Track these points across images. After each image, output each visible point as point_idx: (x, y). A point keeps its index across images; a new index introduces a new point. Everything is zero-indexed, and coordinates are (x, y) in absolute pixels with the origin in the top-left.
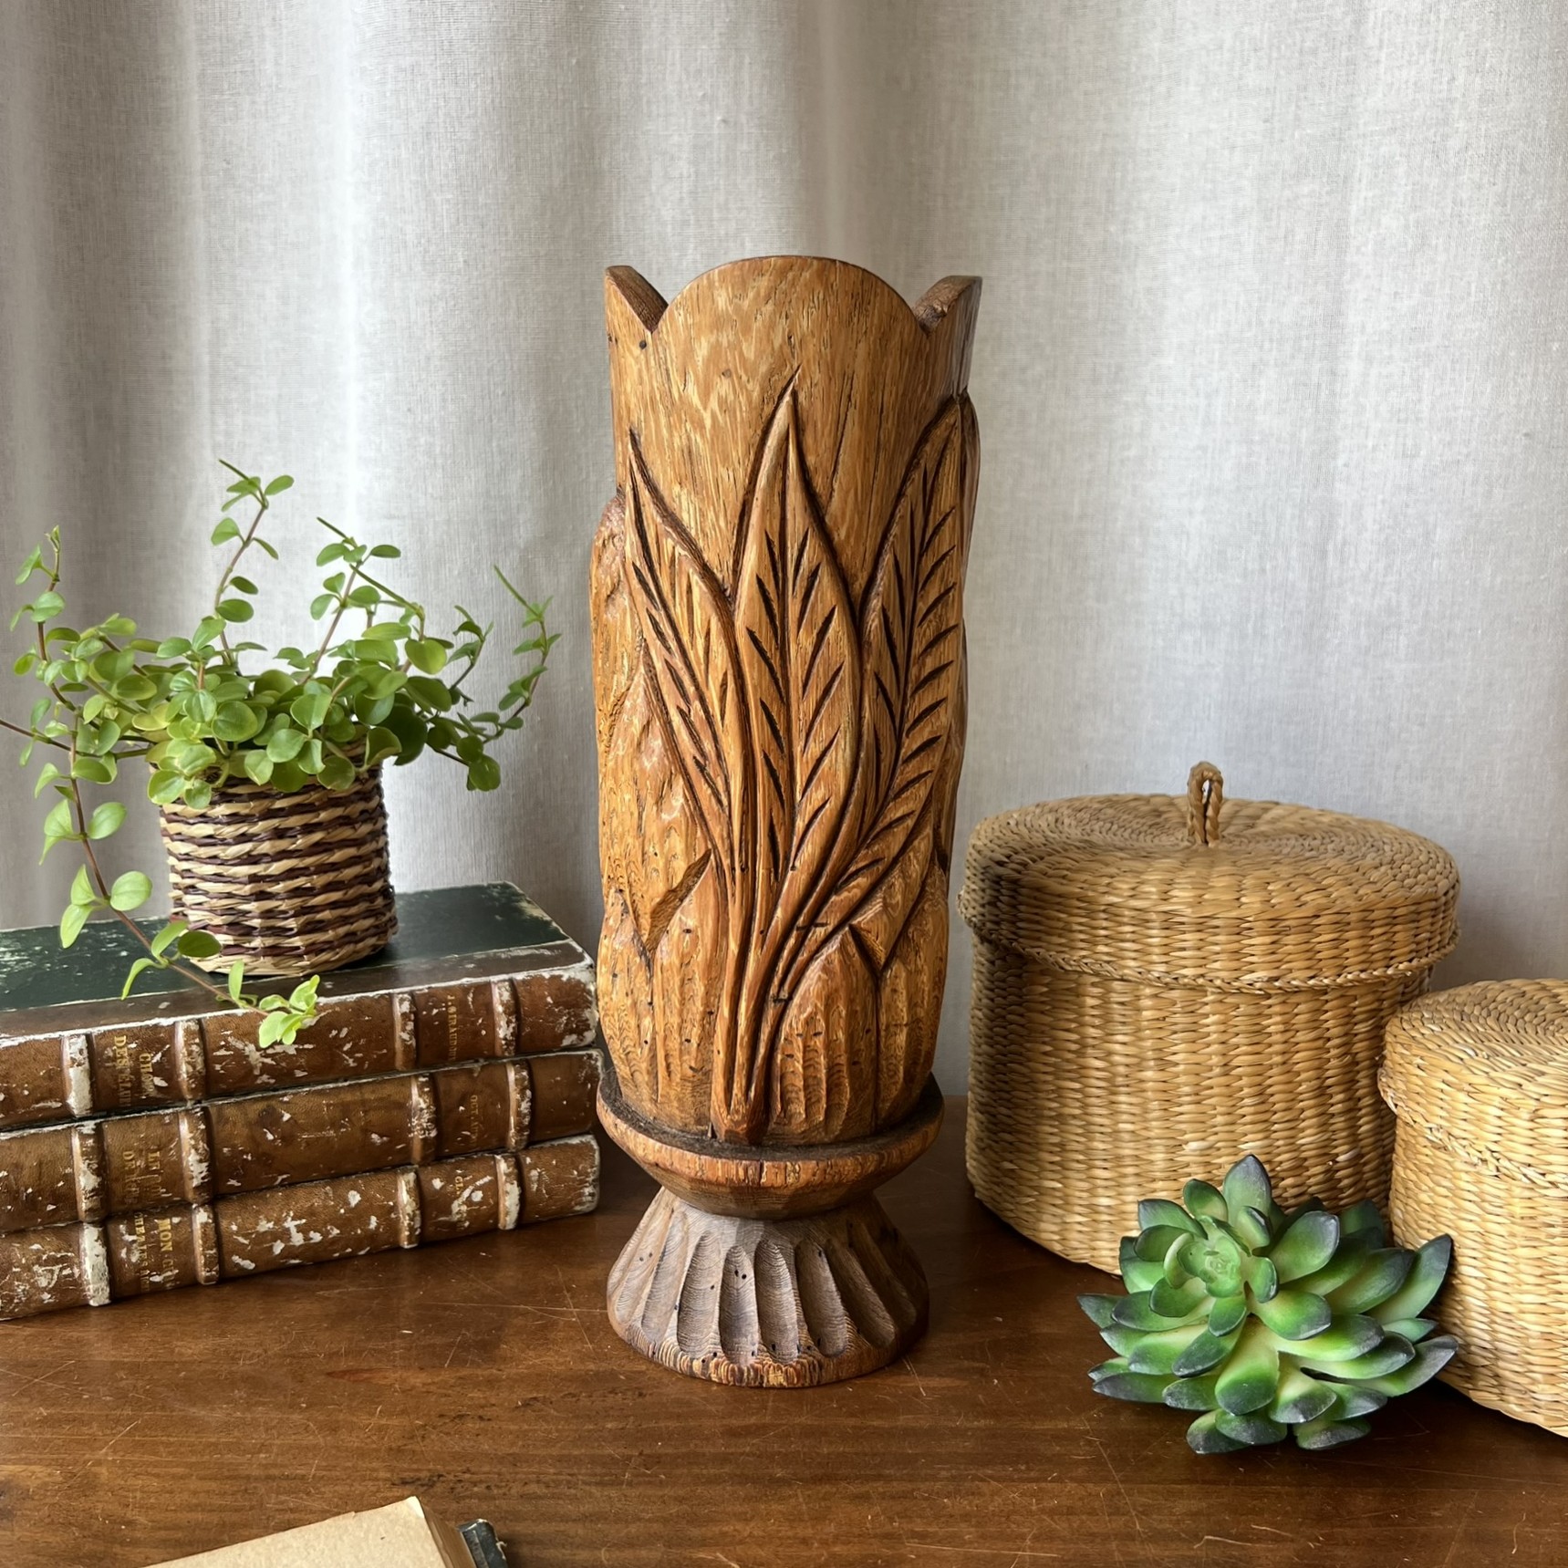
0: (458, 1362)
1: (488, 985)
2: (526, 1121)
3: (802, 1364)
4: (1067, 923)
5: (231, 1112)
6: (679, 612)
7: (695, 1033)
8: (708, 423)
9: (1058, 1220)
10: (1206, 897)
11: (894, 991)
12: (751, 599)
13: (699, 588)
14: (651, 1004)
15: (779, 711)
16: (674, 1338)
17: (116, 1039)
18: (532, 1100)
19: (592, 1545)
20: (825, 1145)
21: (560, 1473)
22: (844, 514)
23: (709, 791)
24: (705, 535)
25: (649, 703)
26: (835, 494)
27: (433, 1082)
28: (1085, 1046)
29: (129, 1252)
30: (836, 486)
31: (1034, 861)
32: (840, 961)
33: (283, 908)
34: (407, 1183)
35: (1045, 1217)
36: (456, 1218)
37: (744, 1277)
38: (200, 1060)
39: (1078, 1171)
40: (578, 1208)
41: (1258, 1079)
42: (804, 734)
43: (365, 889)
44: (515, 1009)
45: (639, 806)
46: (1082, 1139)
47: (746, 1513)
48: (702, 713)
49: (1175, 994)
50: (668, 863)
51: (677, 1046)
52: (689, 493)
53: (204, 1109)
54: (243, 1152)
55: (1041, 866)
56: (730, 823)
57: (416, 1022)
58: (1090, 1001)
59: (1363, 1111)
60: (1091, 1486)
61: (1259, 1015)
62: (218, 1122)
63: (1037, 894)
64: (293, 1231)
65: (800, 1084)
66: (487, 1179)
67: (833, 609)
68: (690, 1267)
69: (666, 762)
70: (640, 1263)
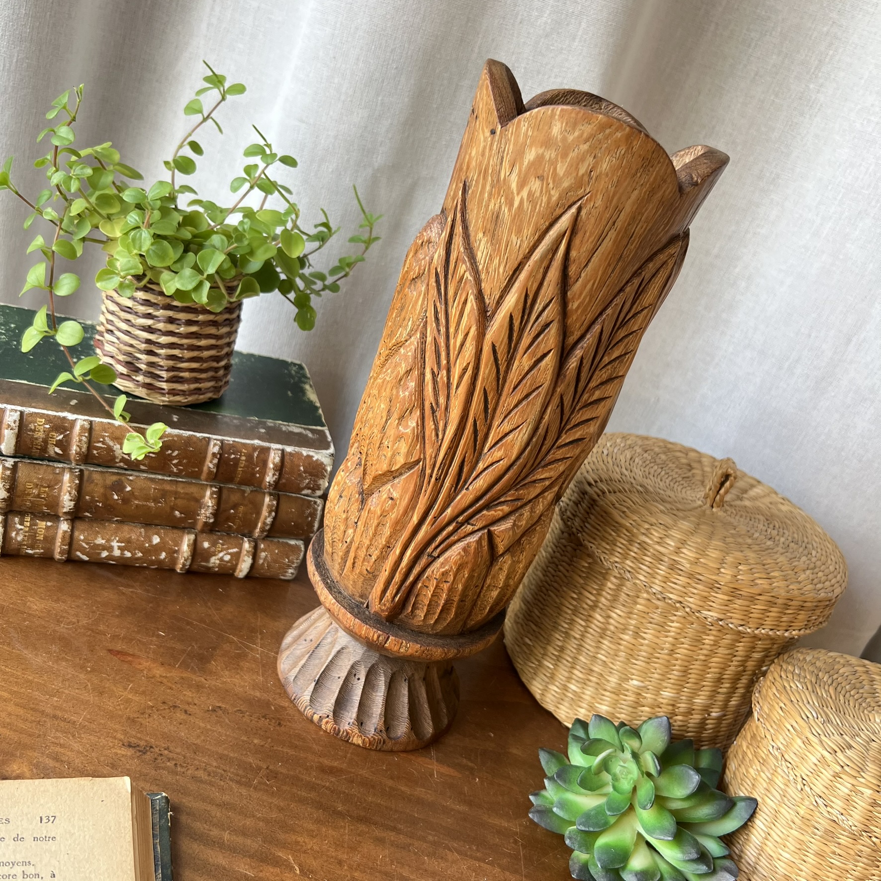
0: (185, 666)
1: (269, 449)
2: (267, 528)
3: (374, 739)
4: (616, 540)
5: (96, 477)
6: (454, 312)
7: (375, 554)
8: (516, 204)
9: (544, 684)
10: (701, 560)
11: (501, 569)
12: (501, 326)
13: (472, 304)
14: (356, 523)
15: (493, 397)
16: (308, 698)
17: (38, 419)
18: (275, 518)
19: (221, 826)
20: (428, 635)
21: (218, 767)
22: (581, 294)
23: (433, 427)
24: (488, 272)
25: (415, 357)
26: (580, 280)
27: (220, 493)
28: (597, 606)
29: (17, 534)
30: (583, 275)
31: (610, 492)
32: (475, 548)
33: (161, 364)
34: (189, 540)
35: (538, 679)
36: (211, 565)
37: (359, 679)
38: (85, 446)
39: (566, 666)
40: (282, 577)
41: (687, 664)
42: (503, 415)
43: (215, 364)
44: (280, 468)
45: (388, 415)
46: (574, 651)
47: (313, 831)
48: (445, 379)
49: (659, 603)
50: (393, 455)
51: (363, 556)
52: (487, 242)
53: (81, 471)
54: (97, 501)
55: (612, 498)
56: (439, 450)
57: (219, 460)
58: (609, 585)
59: (736, 695)
60: (508, 873)
61: (704, 633)
62: (87, 481)
63: (604, 514)
64: (116, 548)
65: (427, 602)
66: (235, 550)
67: (551, 350)
68: (331, 661)
69: (413, 398)
70: (304, 642)
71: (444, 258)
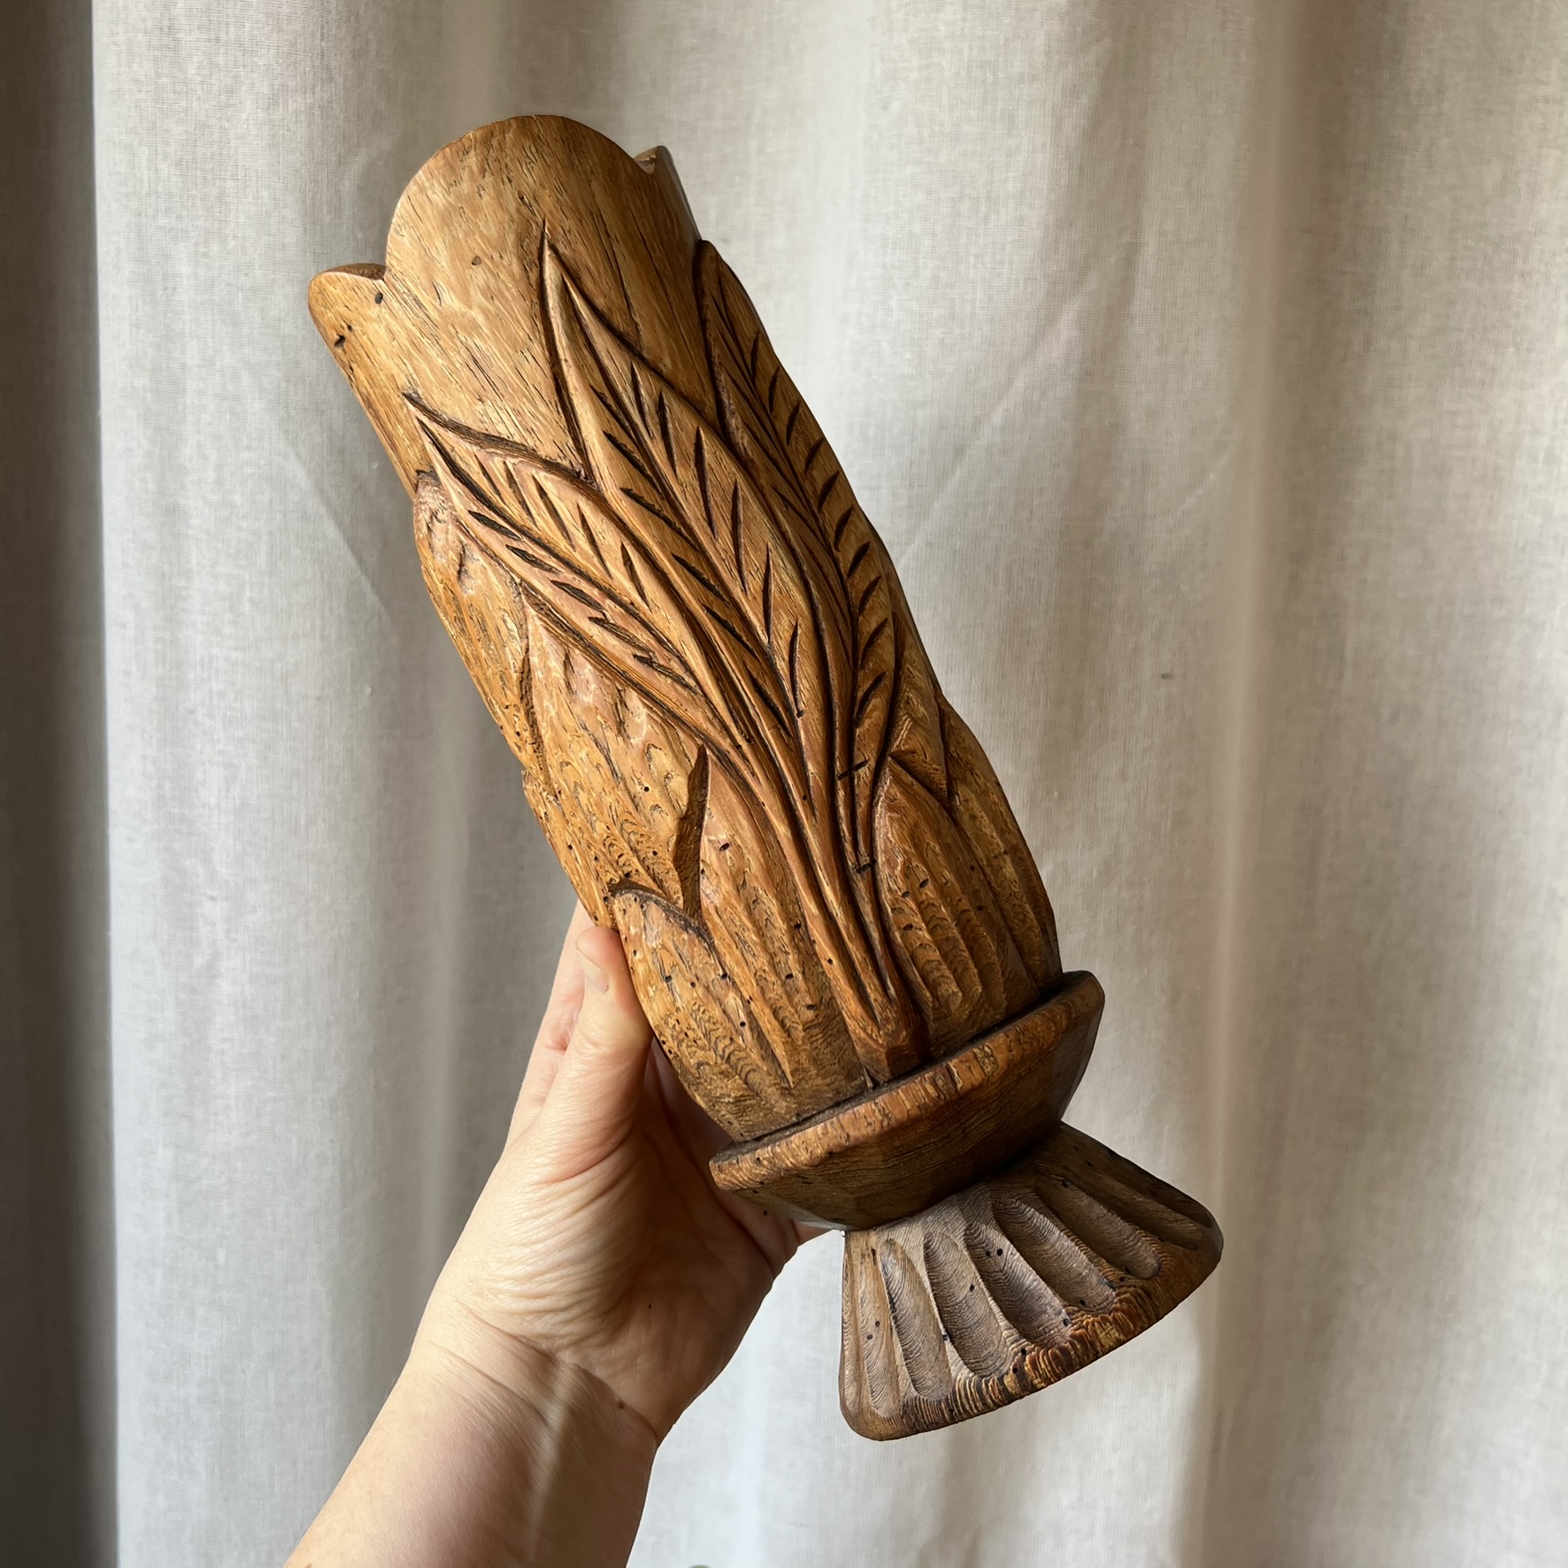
3: (1127, 1300)
6: (544, 525)
7: (792, 962)
8: (480, 320)
11: (973, 817)
12: (608, 460)
13: (550, 483)
14: (725, 976)
15: (697, 559)
16: (965, 1370)
22: (660, 346)
23: (669, 681)
24: (531, 431)
25: (556, 637)
26: (641, 328)
30: (637, 320)
32: (901, 793)
37: (1000, 1252)
42: (735, 572)
45: (601, 751)
48: (618, 609)
50: (664, 790)
51: (781, 992)
52: (494, 402)
56: (708, 701)
65: (935, 955)
67: (698, 432)
68: (932, 1284)
69: (607, 682)
70: (871, 1342)
71: (467, 490)
